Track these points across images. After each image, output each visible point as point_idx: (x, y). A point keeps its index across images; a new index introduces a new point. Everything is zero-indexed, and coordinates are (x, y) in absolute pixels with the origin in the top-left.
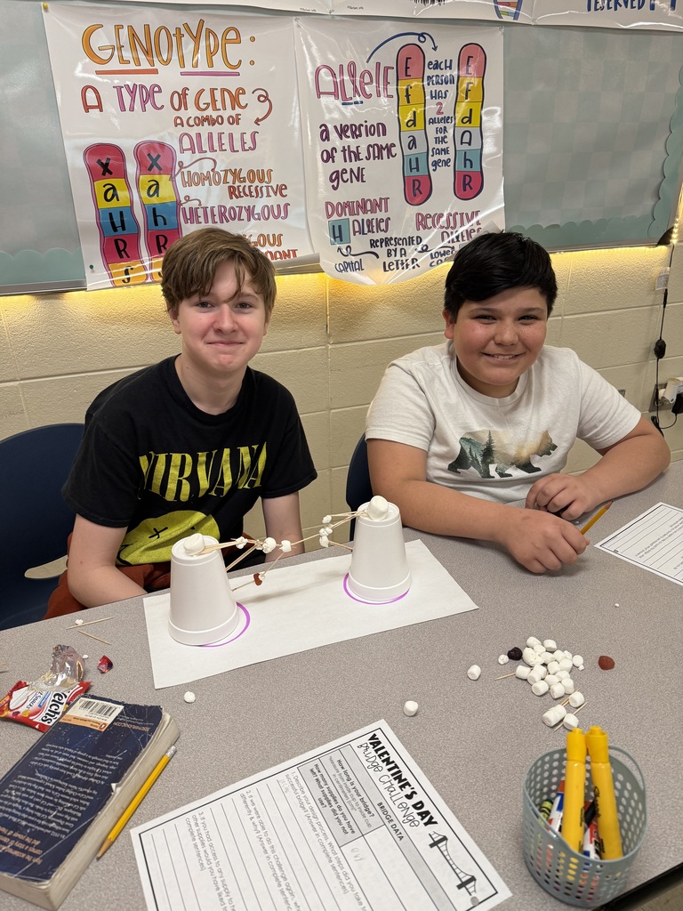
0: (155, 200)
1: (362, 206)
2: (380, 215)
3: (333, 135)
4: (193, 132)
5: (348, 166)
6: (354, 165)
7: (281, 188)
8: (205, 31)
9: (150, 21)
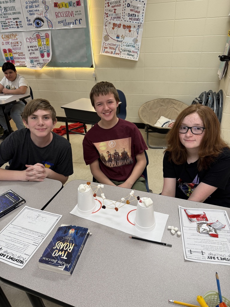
0: (10, 56)
1: (35, 58)
2: (38, 59)
3: (30, 47)
4: (13, 47)
6: (33, 52)
7: (24, 55)
8: (13, 35)
9: (7, 34)
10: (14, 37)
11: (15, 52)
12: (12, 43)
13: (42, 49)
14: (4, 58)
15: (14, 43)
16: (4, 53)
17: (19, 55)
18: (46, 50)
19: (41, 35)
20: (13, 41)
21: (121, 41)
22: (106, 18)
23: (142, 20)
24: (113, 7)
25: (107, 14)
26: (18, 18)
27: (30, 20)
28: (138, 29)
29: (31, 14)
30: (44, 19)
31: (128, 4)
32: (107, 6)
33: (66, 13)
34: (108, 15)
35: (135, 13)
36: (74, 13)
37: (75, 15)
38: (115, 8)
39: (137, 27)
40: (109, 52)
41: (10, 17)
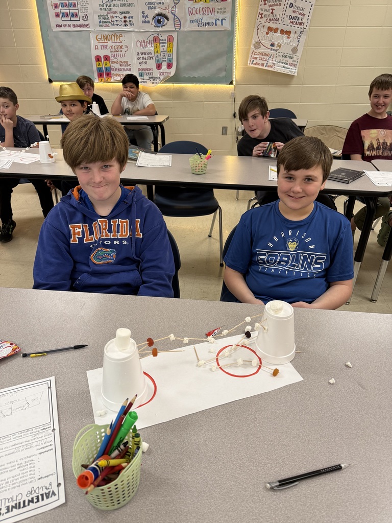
0: (106, 66)
1: (147, 69)
2: (151, 72)
3: (140, 54)
4: (113, 53)
5: (143, 61)
6: (145, 61)
7: (130, 65)
8: (116, 35)
9: (107, 33)
10: (117, 39)
11: (115, 60)
12: (112, 47)
13: (159, 57)
14: (95, 68)
15: (116, 47)
16: (96, 62)
17: (120, 65)
18: (166, 59)
19: (161, 38)
20: (114, 45)
21: (277, 50)
22: (260, 19)
23: (307, 24)
24: (270, 6)
25: (261, 14)
26: (129, 12)
27: (147, 16)
28: (300, 36)
29: (150, 8)
30: (170, 16)
31: (291, 3)
32: (263, 5)
33: (204, 9)
34: (263, 16)
35: (298, 16)
36: (216, 10)
37: (218, 13)
38: (273, 8)
39: (299, 34)
40: (259, 64)
41: (115, 9)
